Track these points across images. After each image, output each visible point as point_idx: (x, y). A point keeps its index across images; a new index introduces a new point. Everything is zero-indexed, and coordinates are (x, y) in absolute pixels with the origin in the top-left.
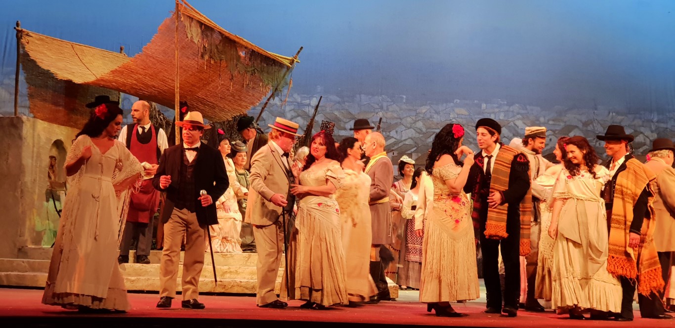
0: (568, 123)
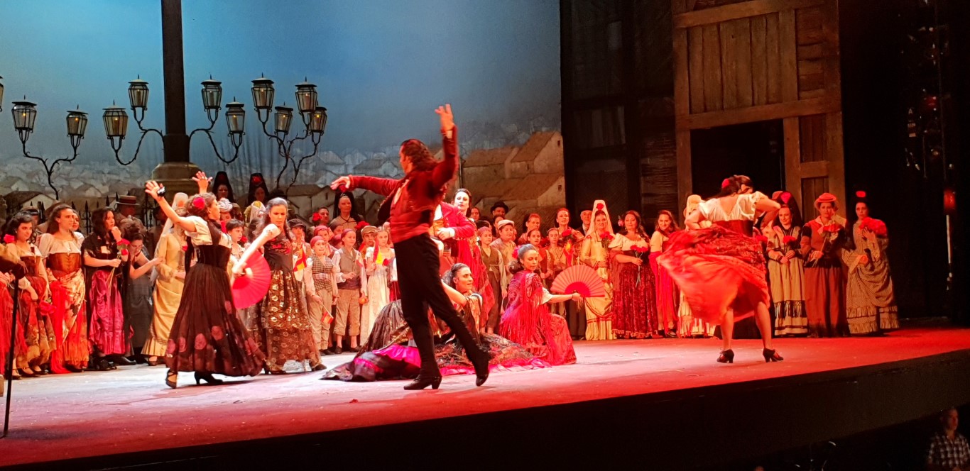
0: (9, 174)
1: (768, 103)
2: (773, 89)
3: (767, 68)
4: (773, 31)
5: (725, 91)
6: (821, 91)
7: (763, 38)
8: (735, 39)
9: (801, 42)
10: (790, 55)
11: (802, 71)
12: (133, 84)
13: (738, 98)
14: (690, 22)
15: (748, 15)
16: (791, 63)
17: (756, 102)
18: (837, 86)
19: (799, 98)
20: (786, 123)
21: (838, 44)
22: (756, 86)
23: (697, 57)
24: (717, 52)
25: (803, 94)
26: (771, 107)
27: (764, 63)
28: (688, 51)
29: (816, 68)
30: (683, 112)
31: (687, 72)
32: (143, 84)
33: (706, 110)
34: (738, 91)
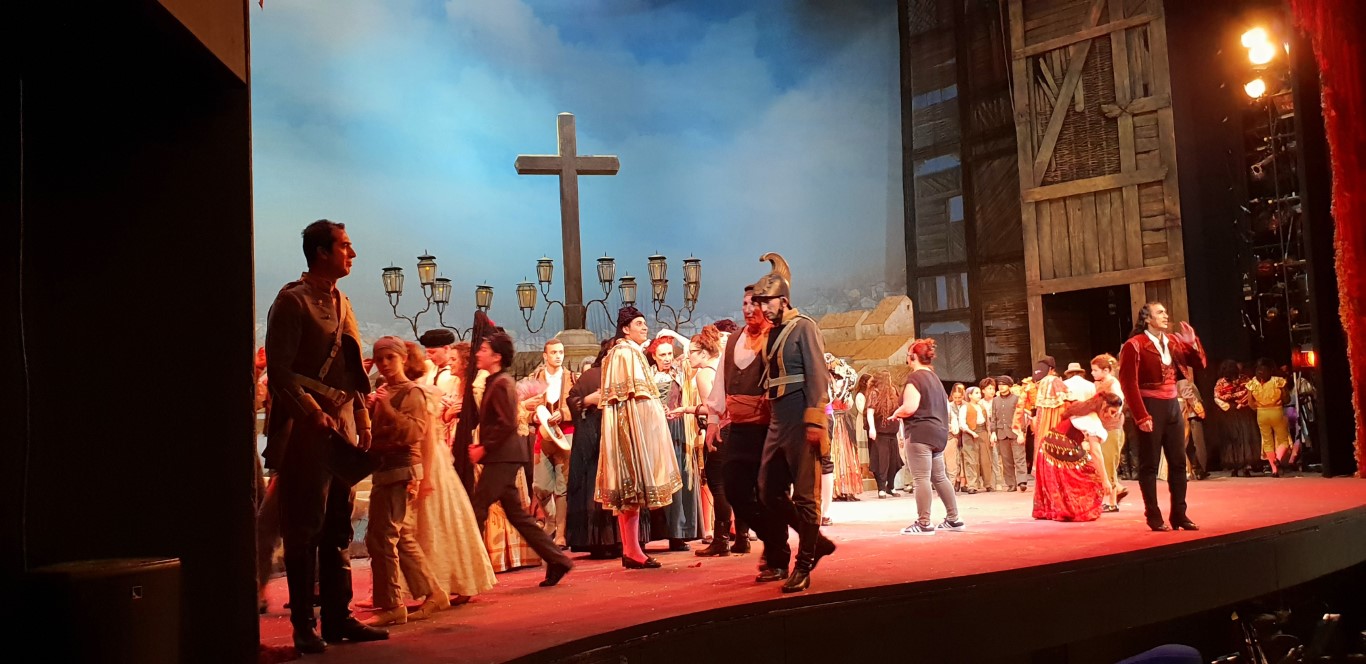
1: (1114, 270)
2: (1119, 258)
3: (1113, 238)
4: (1117, 204)
5: (1073, 259)
6: (1166, 259)
7: (1107, 211)
8: (1079, 213)
9: (1144, 214)
10: (1134, 226)
11: (1146, 241)
12: (541, 262)
13: (1087, 265)
14: (1038, 197)
15: (1093, 190)
16: (1135, 232)
17: (1103, 269)
18: (1180, 254)
19: (1144, 265)
20: (1133, 288)
21: (1179, 216)
22: (1103, 256)
23: (1046, 229)
24: (1064, 223)
25: (1148, 261)
26: (1118, 273)
27: (1110, 234)
28: (1037, 223)
29: (1160, 237)
30: (1034, 278)
31: (1036, 242)
32: (549, 262)
33: (1055, 276)
34: (1085, 260)
